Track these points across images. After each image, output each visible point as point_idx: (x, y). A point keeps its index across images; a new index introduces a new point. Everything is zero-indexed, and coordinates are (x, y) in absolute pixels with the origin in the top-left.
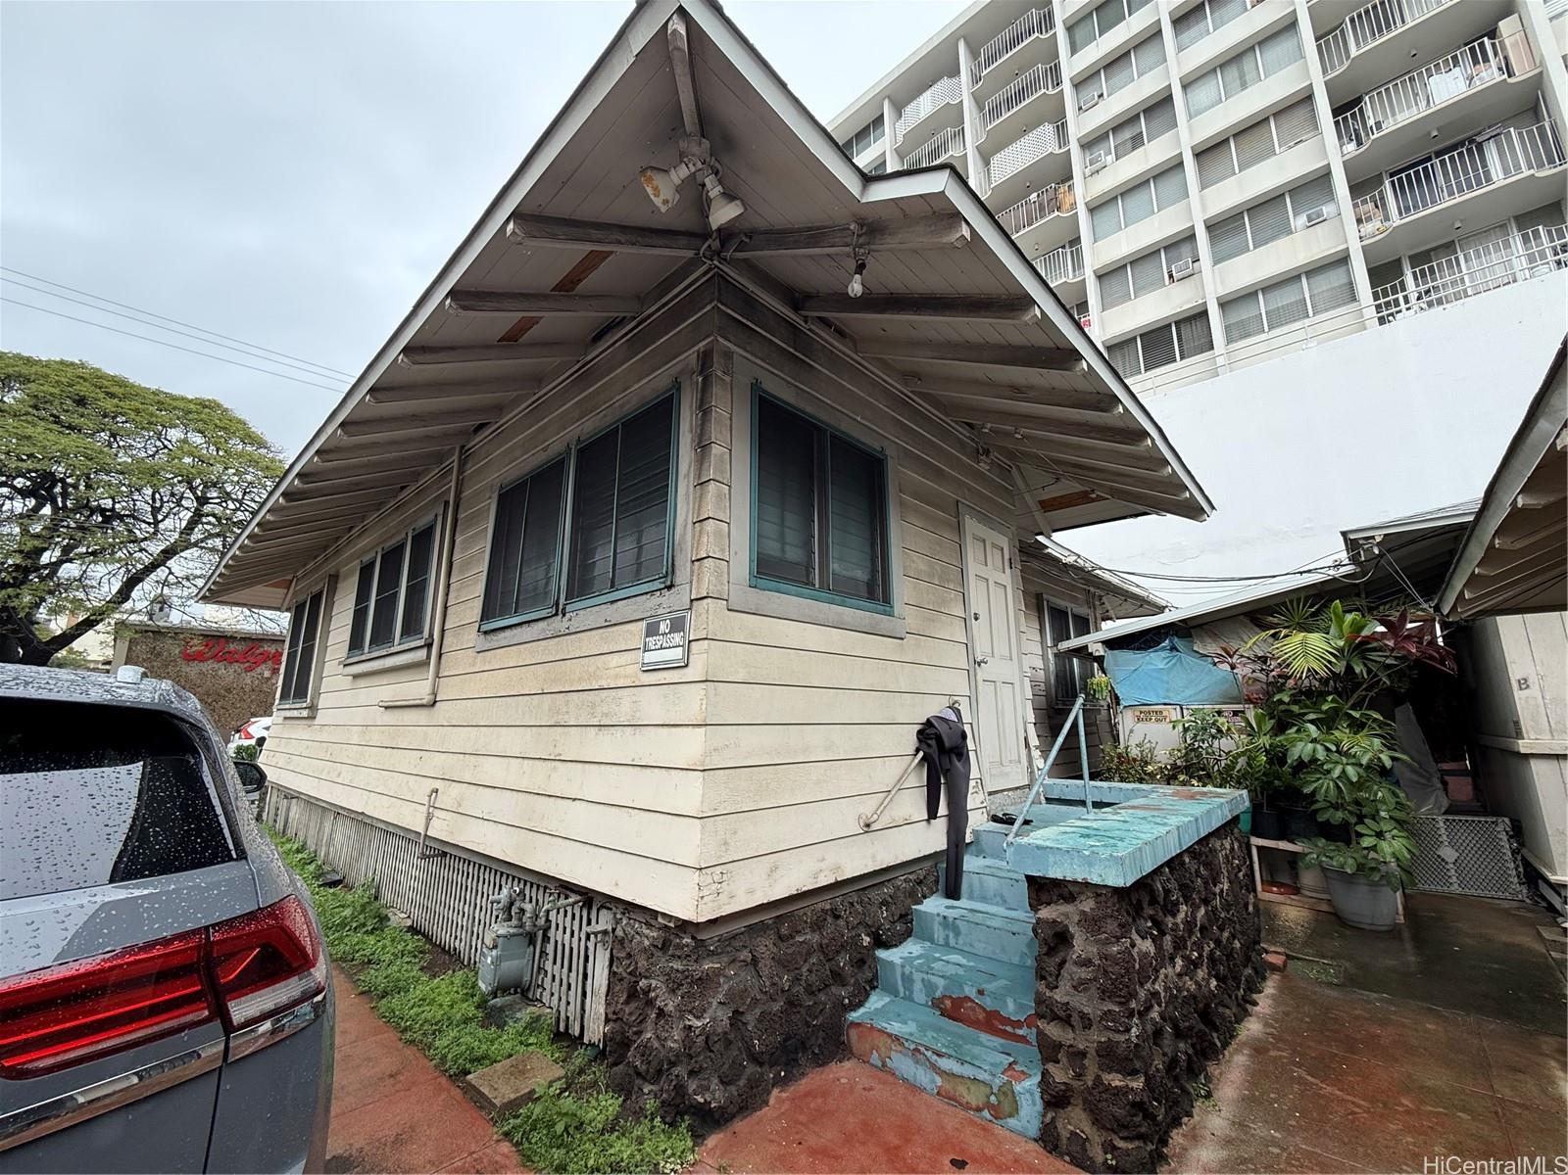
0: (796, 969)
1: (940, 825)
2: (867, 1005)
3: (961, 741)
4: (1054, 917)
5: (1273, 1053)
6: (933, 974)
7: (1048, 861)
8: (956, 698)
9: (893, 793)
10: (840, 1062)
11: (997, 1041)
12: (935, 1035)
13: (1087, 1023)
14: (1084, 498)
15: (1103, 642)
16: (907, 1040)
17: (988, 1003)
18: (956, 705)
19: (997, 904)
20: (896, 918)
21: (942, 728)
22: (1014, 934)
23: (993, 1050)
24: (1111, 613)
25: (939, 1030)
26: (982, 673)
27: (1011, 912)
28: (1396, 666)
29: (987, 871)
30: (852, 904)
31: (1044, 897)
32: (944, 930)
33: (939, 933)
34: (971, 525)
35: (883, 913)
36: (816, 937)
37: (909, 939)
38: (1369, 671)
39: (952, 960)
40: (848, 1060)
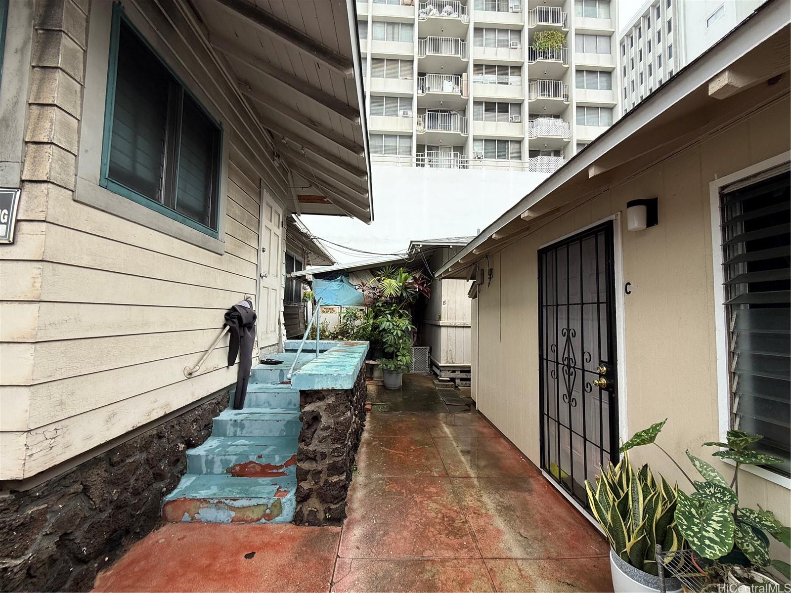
0: (126, 482)
1: (235, 368)
2: (179, 486)
3: (252, 319)
4: (312, 409)
5: (373, 444)
6: (229, 455)
7: (315, 381)
8: (249, 296)
9: (209, 351)
10: (157, 530)
11: (268, 480)
12: (230, 489)
13: (324, 456)
14: (320, 200)
15: (313, 275)
16: (212, 499)
17: (264, 461)
18: (249, 299)
19: (265, 407)
20: (202, 428)
21: (242, 312)
22: (278, 421)
23: (267, 485)
24: (311, 262)
25: (232, 485)
26: (264, 282)
27: (273, 410)
28: (414, 294)
29: (261, 391)
30: (173, 427)
31: (309, 400)
32: (234, 427)
33: (230, 430)
34: (266, 196)
35: (193, 427)
36: (144, 455)
37: (209, 438)
38: (407, 296)
39: (240, 444)
40: (164, 525)
